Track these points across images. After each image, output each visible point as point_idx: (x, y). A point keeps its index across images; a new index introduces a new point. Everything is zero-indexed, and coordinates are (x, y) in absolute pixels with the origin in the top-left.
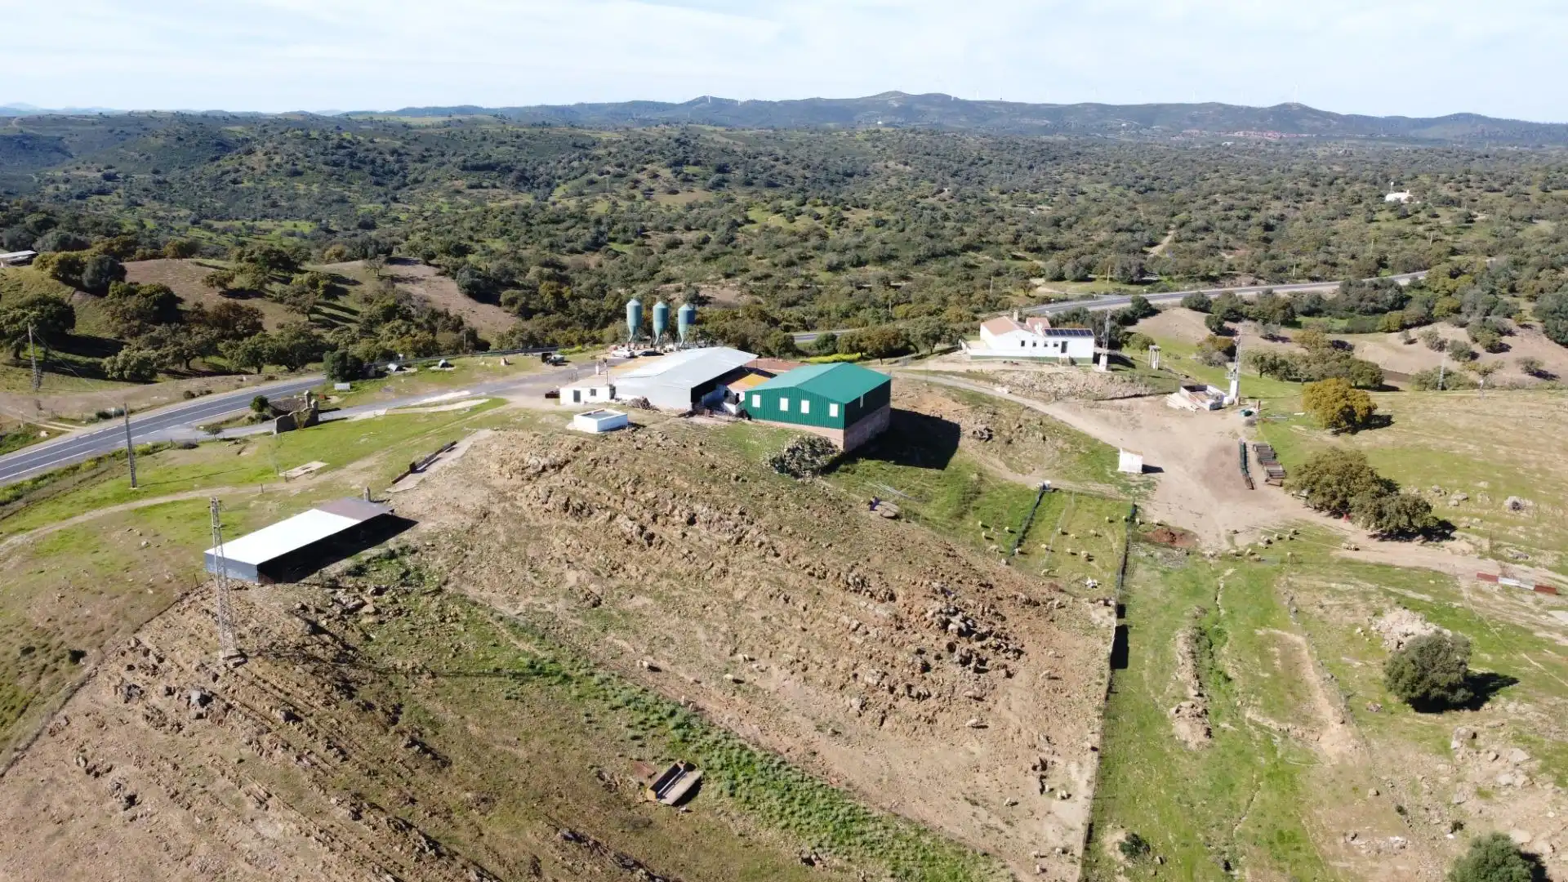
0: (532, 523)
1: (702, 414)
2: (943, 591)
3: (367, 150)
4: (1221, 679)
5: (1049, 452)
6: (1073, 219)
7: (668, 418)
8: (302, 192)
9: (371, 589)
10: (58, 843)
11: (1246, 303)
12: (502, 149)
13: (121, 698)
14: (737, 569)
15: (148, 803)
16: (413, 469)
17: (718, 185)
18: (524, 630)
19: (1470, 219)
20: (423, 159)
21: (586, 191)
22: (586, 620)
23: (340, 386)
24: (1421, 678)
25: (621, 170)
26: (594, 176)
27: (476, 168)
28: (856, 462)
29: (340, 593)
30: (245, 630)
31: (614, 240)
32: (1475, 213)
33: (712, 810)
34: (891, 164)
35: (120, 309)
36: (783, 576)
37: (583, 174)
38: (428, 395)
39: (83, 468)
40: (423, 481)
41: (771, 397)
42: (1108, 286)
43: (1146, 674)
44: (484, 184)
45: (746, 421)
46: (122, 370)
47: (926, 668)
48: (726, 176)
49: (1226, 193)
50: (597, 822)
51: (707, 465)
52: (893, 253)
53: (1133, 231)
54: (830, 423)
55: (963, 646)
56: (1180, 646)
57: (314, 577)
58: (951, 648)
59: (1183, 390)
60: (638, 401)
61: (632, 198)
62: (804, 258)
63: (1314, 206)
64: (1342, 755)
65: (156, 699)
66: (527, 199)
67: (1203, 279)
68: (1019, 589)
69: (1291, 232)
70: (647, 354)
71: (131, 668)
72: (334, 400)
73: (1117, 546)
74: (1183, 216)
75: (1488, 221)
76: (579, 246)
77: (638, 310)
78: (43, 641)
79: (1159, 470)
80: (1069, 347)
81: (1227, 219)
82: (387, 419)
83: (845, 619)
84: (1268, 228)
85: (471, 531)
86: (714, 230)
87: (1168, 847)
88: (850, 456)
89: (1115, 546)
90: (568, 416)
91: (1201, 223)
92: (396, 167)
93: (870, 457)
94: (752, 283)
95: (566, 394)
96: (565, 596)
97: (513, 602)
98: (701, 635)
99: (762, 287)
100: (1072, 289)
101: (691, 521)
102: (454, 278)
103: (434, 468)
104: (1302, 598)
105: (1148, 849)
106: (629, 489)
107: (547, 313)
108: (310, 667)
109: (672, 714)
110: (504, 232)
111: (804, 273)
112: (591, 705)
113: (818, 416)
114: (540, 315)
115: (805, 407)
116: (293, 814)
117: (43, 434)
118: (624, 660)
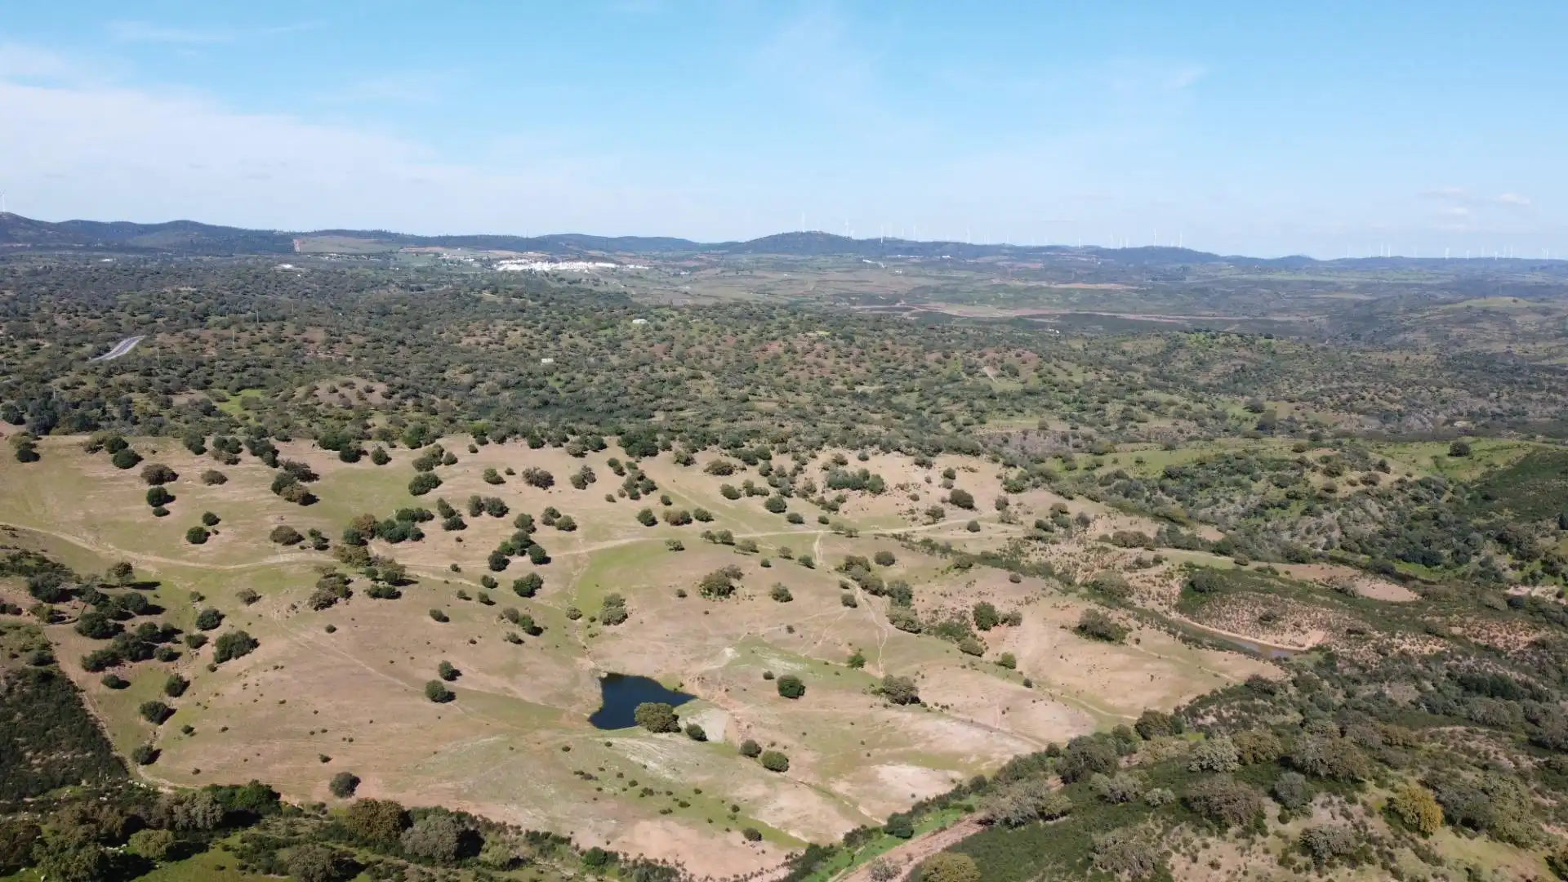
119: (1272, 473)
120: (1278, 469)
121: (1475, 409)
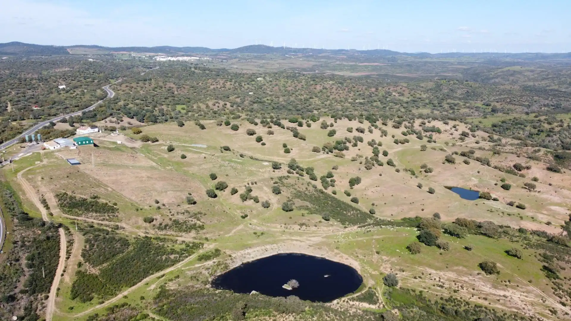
24: (169, 149)
41: (82, 142)
54: (91, 143)
59: (112, 133)
60: (65, 146)
80: (95, 130)
104: (152, 149)
115: (87, 142)
119: (530, 124)
120: (532, 123)
121: (546, 103)
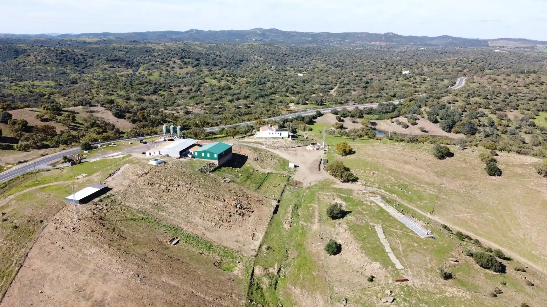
0: (141, 188)
1: (182, 158)
2: (237, 199)
3: (72, 54)
4: (297, 215)
5: (273, 163)
6: (309, 80)
7: (173, 159)
8: (49, 70)
9: (105, 204)
10: (49, 256)
11: (349, 112)
12: (121, 53)
13: (54, 229)
14: (189, 196)
15: (67, 248)
16: (110, 175)
17: (197, 65)
18: (140, 212)
19: (425, 80)
20: (92, 57)
21: (151, 68)
22: (154, 209)
23: (85, 152)
24: (332, 212)
25: (163, 60)
26: (153, 63)
27: (112, 61)
28: (221, 168)
29: (98, 206)
30: (79, 214)
31: (160, 90)
32: (426, 78)
33: (182, 246)
34: (256, 57)
35: (14, 128)
36: (199, 197)
37: (149, 62)
38: (110, 154)
39: (20, 178)
40: (113, 178)
41: (200, 153)
42: (312, 106)
43: (281, 215)
44: (115, 66)
45: (194, 159)
46: (20, 148)
47: (231, 216)
48: (199, 62)
49: (356, 71)
50: (158, 248)
51: (183, 172)
52: (249, 96)
53: (325, 85)
54: (215, 159)
55: (240, 211)
56: (290, 209)
57: (91, 202)
58: (237, 211)
59: (311, 145)
60: (166, 155)
61: (167, 70)
62: (221, 98)
63: (382, 75)
64: (316, 229)
65: (63, 228)
66: (130, 71)
67: (339, 103)
68: (257, 198)
69: (374, 84)
70: (169, 140)
71: (55, 223)
72: (84, 156)
73: (283, 186)
74: (341, 80)
75: (430, 81)
76: (149, 93)
77: (166, 127)
78: (32, 219)
79: (298, 166)
80: (282, 134)
81: (355, 80)
82: (100, 161)
83: (213, 206)
84: (367, 83)
85: (126, 190)
86: (194, 86)
87: (276, 248)
88: (220, 167)
89: (282, 186)
90: (148, 160)
91: (346, 82)
92: (83, 60)
93: (225, 167)
94: (205, 106)
95: (147, 153)
96: (149, 204)
97: (138, 206)
98: (180, 211)
99: (208, 108)
100: (301, 107)
101: (179, 186)
102: (111, 111)
103: (115, 175)
104: (320, 197)
105: (271, 248)
106: (164, 178)
107: (141, 121)
108: (95, 221)
109: (174, 228)
110: (124, 88)
111: (221, 102)
112: (156, 227)
113: (212, 157)
114: (138, 122)
115: (208, 155)
116: (97, 248)
117: (5, 168)
118: (163, 217)
